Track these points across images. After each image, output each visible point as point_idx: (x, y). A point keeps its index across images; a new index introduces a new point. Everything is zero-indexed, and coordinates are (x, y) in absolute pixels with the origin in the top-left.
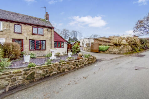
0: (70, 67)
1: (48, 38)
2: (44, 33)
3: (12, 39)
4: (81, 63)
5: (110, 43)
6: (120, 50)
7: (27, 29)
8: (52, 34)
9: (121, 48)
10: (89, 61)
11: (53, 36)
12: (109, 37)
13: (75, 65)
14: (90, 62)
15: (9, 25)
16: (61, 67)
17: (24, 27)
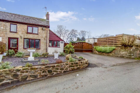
0: (36, 74)
1: (42, 37)
2: (39, 31)
3: (9, 38)
4: (58, 69)
5: (117, 44)
6: (130, 53)
7: (22, 29)
8: (47, 33)
9: (131, 50)
10: (74, 66)
11: (48, 35)
12: (116, 35)
13: (46, 72)
14: (75, 68)
15: (5, 25)
16: (19, 73)
17: (19, 26)
